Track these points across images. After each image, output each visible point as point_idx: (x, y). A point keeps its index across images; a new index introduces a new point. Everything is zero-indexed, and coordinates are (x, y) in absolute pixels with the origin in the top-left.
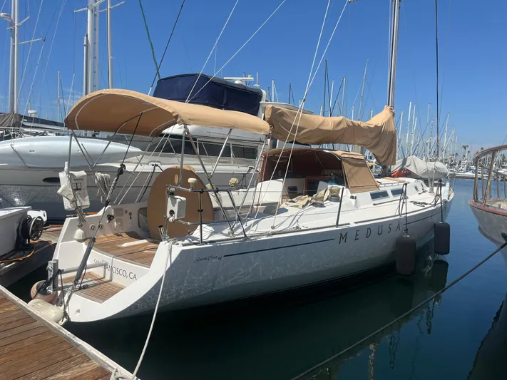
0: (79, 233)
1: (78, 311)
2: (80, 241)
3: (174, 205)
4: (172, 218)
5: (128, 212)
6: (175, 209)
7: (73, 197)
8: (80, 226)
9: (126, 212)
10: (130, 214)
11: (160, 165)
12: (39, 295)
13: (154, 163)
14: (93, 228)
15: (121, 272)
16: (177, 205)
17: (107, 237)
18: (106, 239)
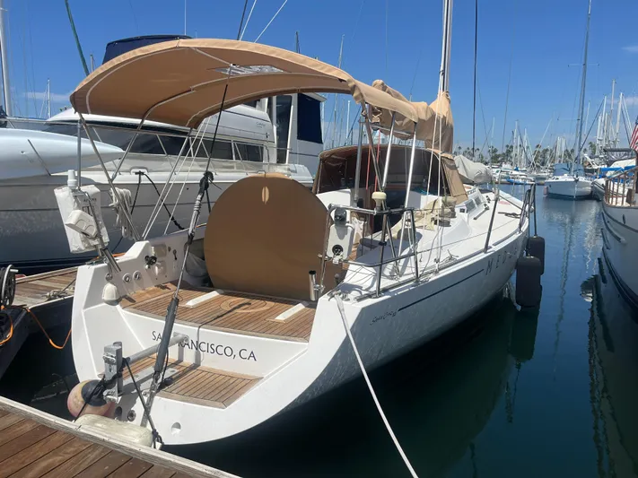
0: (109, 290)
1: (178, 426)
2: (112, 303)
3: (341, 237)
4: (339, 257)
5: (172, 250)
6: (345, 243)
7: (95, 230)
8: (109, 279)
9: (170, 249)
10: (175, 252)
11: (146, 173)
12: (89, 408)
13: (138, 170)
14: (128, 279)
15: (221, 350)
16: (347, 237)
17: (148, 292)
18: (148, 295)
